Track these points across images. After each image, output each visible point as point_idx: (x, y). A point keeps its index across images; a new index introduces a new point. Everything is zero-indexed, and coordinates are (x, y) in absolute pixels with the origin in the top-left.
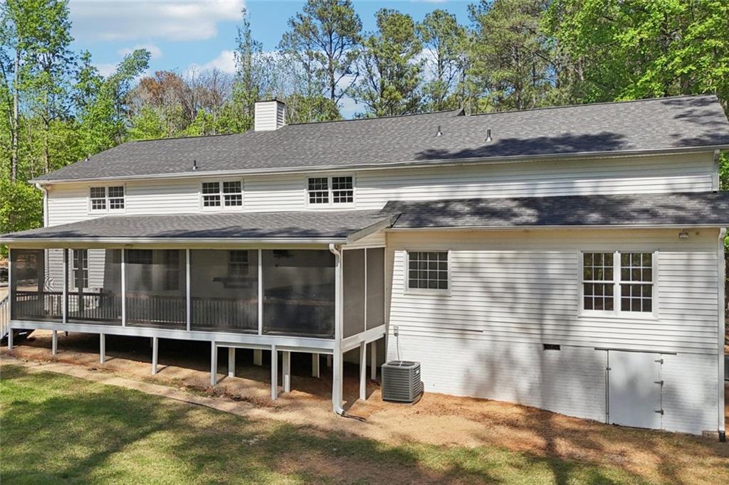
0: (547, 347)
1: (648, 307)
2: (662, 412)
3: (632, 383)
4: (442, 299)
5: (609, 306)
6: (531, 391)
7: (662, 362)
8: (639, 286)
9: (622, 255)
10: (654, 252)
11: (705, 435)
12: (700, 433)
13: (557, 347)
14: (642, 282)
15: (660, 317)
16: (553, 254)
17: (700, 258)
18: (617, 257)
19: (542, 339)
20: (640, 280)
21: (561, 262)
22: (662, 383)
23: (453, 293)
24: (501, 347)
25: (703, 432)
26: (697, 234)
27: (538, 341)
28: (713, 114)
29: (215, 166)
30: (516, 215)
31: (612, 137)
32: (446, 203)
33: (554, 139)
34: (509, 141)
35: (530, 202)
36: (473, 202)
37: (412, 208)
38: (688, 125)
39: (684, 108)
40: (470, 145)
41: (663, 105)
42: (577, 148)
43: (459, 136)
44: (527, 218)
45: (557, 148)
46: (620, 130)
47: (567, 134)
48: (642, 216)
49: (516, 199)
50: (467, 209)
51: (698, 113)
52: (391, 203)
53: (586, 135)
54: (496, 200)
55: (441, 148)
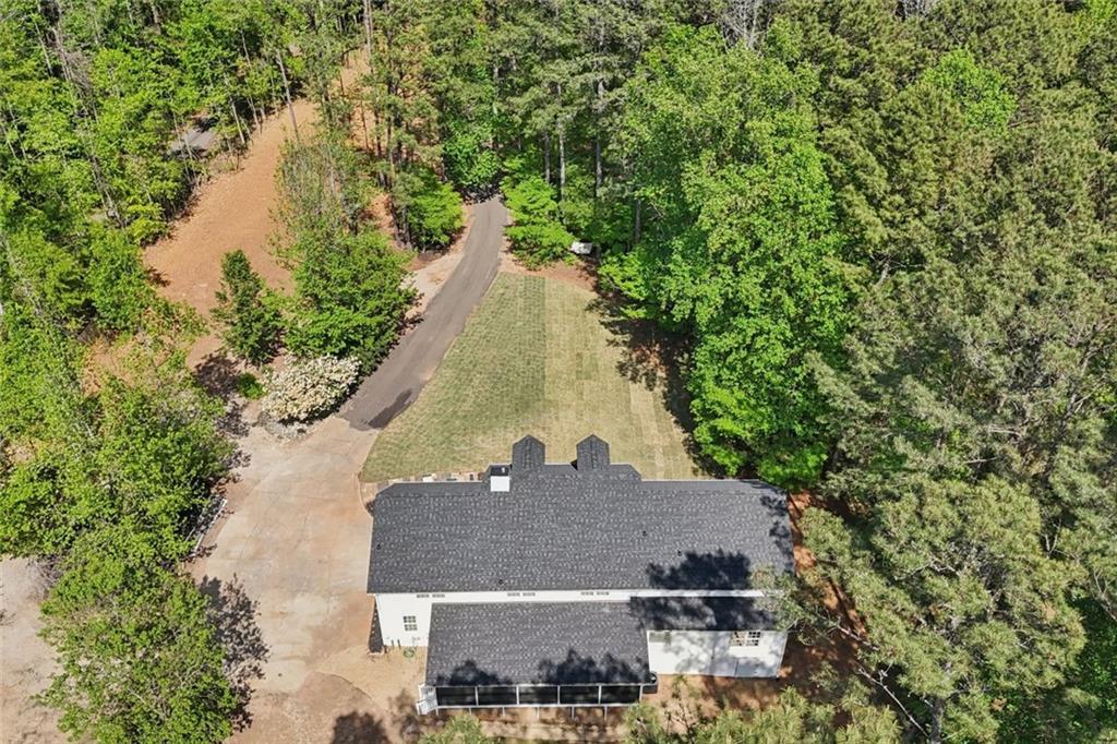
28: (786, 536)
29: (514, 579)
30: (705, 615)
31: (744, 563)
32: (666, 598)
33: (716, 559)
34: (692, 556)
35: (708, 601)
36: (680, 599)
37: (647, 604)
38: (777, 554)
39: (772, 516)
40: (671, 561)
41: (762, 507)
42: (730, 579)
43: (659, 540)
44: (711, 620)
45: (720, 577)
46: (746, 553)
47: (720, 551)
48: (761, 619)
49: (700, 598)
50: (678, 609)
51: (780, 530)
52: (634, 599)
53: (731, 557)
54: (690, 598)
55: (655, 564)
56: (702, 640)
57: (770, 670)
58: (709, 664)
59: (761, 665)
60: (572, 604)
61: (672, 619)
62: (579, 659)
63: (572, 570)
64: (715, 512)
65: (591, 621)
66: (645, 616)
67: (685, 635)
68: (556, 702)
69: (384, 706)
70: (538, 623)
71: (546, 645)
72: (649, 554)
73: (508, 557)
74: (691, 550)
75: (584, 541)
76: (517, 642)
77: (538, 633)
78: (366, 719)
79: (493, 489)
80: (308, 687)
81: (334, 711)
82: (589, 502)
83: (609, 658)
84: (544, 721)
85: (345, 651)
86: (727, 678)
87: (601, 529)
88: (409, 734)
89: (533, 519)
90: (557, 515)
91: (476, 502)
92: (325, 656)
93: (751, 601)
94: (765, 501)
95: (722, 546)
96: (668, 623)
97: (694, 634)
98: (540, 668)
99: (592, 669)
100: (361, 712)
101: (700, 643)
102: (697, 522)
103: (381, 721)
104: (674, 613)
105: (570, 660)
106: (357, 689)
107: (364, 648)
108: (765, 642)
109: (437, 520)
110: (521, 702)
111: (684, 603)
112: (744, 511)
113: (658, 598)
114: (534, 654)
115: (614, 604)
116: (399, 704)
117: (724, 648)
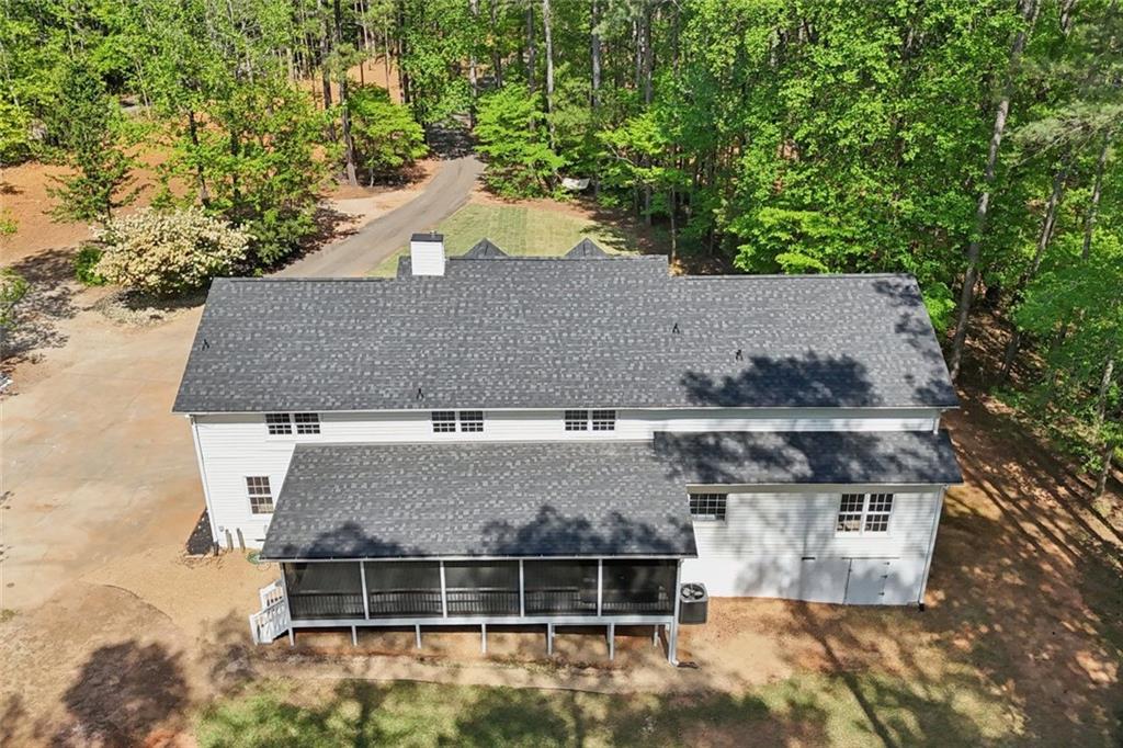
1: (885, 529)
2: (883, 594)
3: (869, 574)
5: (858, 529)
6: (791, 588)
7: (888, 563)
8: (880, 515)
10: (894, 494)
11: (910, 606)
12: (907, 604)
13: (812, 559)
19: (803, 552)
20: (882, 512)
22: (886, 576)
27: (801, 554)
28: (925, 332)
29: (445, 391)
30: (789, 462)
31: (856, 370)
32: (715, 434)
33: (804, 365)
34: (761, 362)
35: (794, 439)
36: (742, 436)
37: (685, 444)
38: (912, 356)
39: (896, 306)
40: (724, 368)
41: (878, 295)
42: (834, 392)
43: (701, 339)
44: (801, 466)
45: (816, 390)
46: (857, 356)
47: (811, 354)
48: (893, 467)
49: (778, 434)
50: (741, 451)
51: (912, 324)
52: (660, 437)
53: (831, 362)
54: (761, 434)
55: (697, 371)
56: (784, 516)
57: (908, 591)
58: (796, 575)
59: (891, 579)
60: (550, 445)
61: (731, 469)
62: (559, 519)
63: (549, 380)
64: (796, 302)
65: (582, 467)
66: (680, 462)
67: (752, 504)
68: (519, 614)
69: (194, 631)
70: (486, 469)
71: (500, 498)
72: (684, 357)
73: (436, 362)
74: (760, 354)
75: (572, 341)
76: (445, 495)
77: (485, 483)
78: (149, 653)
79: (416, 272)
80: (56, 602)
81: (94, 637)
82: (580, 291)
83: (618, 518)
84: (495, 659)
85: (144, 554)
86: (833, 606)
87: (599, 325)
88: (228, 674)
89: (484, 313)
90: (525, 308)
91: (385, 289)
92: (105, 559)
93: (871, 440)
94: (880, 288)
95: (814, 348)
96: (723, 473)
97: (769, 502)
98: (486, 531)
99: (584, 534)
100: (145, 640)
101: (781, 523)
102: (767, 315)
103: (180, 654)
104: (734, 458)
105: (543, 521)
106: (149, 606)
107: (180, 548)
108: (899, 525)
109: (316, 311)
110: (450, 613)
111: (751, 442)
112: (847, 300)
113: (705, 435)
114: (476, 512)
115: (624, 445)
116: (220, 630)
117: (825, 537)
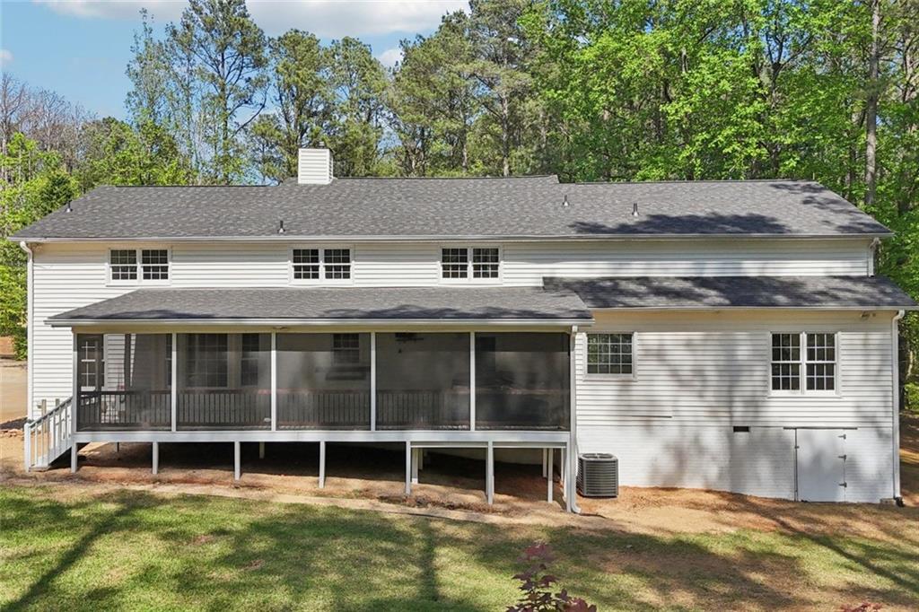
0: (737, 429)
1: (831, 386)
2: (845, 485)
3: (817, 459)
4: (626, 386)
5: (796, 386)
6: (721, 477)
7: (844, 437)
8: (823, 365)
9: (808, 335)
10: (836, 332)
11: (884, 503)
12: (878, 502)
13: (746, 429)
14: (826, 362)
15: (844, 394)
16: (741, 335)
17: (875, 337)
18: (803, 338)
19: (731, 421)
20: (824, 360)
21: (748, 343)
22: (845, 457)
23: (639, 378)
24: (689, 433)
25: (881, 500)
26: (874, 315)
27: (728, 424)
29: (309, 229)
30: (701, 296)
31: (766, 219)
32: (613, 282)
33: (706, 218)
34: (658, 216)
35: (704, 282)
36: (643, 280)
39: (799, 193)
40: (620, 219)
42: (744, 228)
43: (593, 208)
45: (721, 228)
46: (766, 213)
49: (686, 278)
53: (736, 217)
54: (666, 278)
55: (588, 222)
60: (424, 289)
63: (426, 225)
72: (575, 215)
74: (658, 213)
77: (342, 299)
82: (465, 191)
87: (484, 204)
89: (365, 199)
91: (267, 189)
93: (795, 284)
95: (717, 210)
101: (697, 385)
105: (399, 309)
111: (653, 285)
113: (597, 280)
114: (325, 306)
115: (509, 288)
